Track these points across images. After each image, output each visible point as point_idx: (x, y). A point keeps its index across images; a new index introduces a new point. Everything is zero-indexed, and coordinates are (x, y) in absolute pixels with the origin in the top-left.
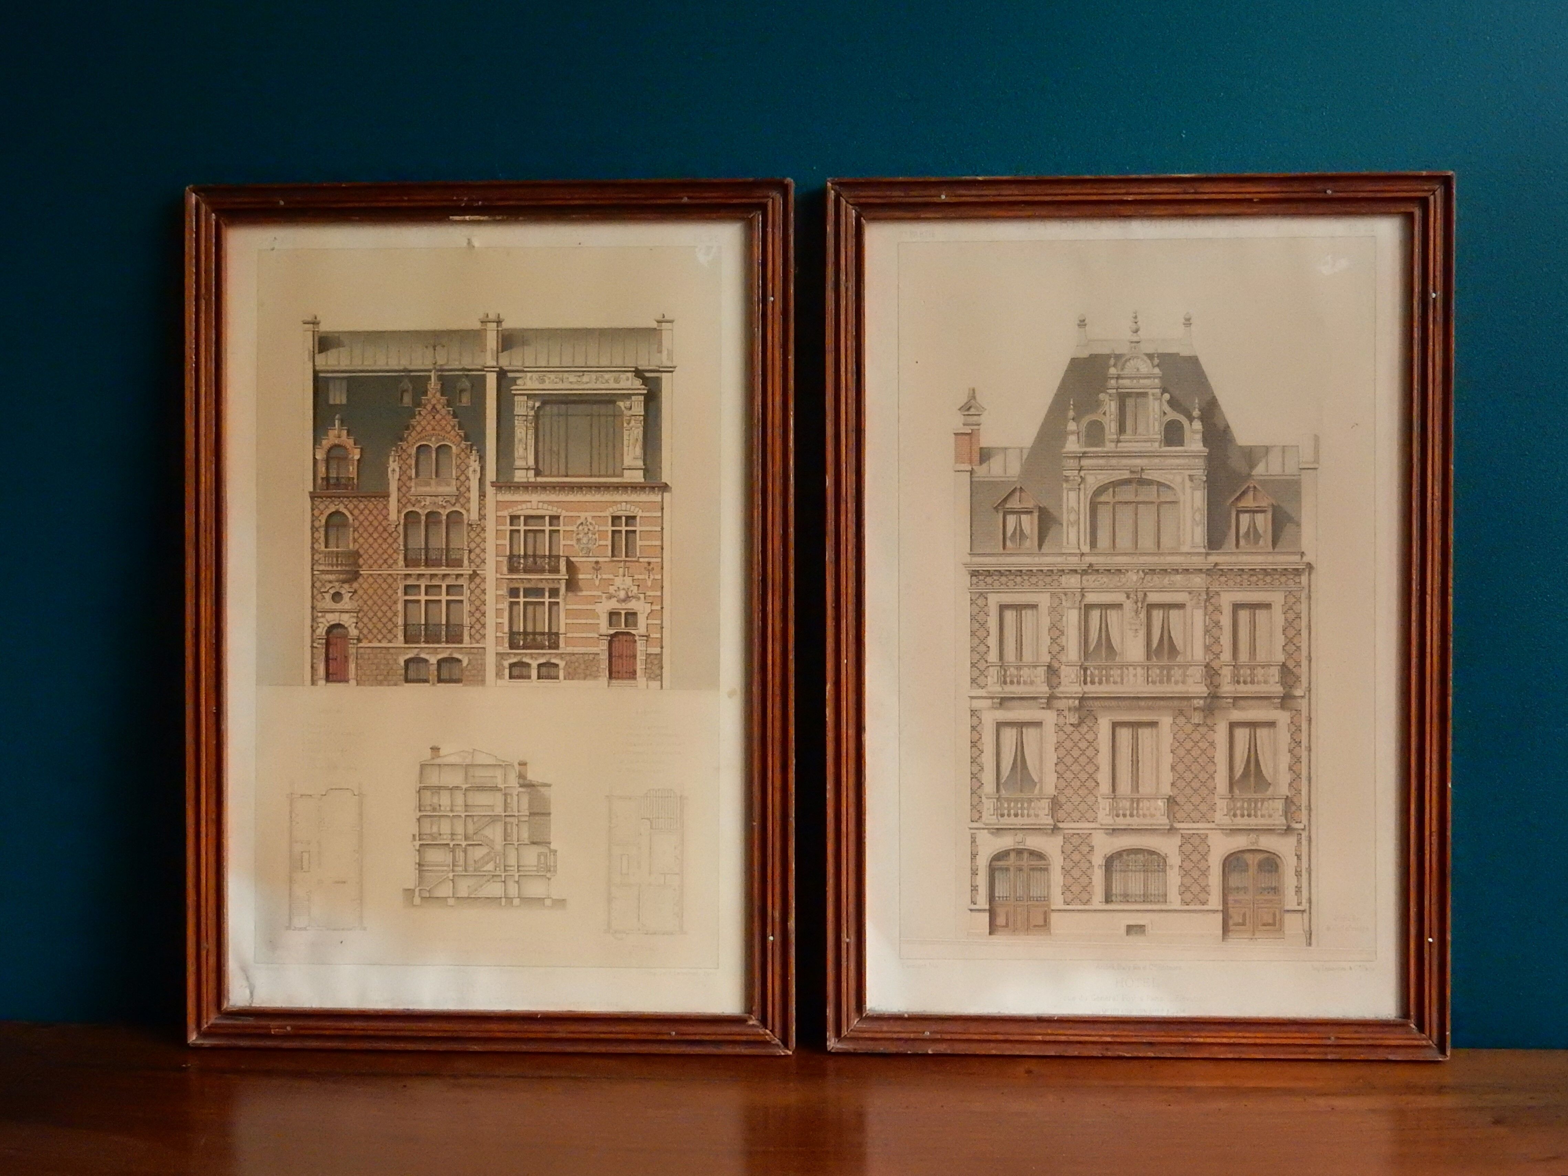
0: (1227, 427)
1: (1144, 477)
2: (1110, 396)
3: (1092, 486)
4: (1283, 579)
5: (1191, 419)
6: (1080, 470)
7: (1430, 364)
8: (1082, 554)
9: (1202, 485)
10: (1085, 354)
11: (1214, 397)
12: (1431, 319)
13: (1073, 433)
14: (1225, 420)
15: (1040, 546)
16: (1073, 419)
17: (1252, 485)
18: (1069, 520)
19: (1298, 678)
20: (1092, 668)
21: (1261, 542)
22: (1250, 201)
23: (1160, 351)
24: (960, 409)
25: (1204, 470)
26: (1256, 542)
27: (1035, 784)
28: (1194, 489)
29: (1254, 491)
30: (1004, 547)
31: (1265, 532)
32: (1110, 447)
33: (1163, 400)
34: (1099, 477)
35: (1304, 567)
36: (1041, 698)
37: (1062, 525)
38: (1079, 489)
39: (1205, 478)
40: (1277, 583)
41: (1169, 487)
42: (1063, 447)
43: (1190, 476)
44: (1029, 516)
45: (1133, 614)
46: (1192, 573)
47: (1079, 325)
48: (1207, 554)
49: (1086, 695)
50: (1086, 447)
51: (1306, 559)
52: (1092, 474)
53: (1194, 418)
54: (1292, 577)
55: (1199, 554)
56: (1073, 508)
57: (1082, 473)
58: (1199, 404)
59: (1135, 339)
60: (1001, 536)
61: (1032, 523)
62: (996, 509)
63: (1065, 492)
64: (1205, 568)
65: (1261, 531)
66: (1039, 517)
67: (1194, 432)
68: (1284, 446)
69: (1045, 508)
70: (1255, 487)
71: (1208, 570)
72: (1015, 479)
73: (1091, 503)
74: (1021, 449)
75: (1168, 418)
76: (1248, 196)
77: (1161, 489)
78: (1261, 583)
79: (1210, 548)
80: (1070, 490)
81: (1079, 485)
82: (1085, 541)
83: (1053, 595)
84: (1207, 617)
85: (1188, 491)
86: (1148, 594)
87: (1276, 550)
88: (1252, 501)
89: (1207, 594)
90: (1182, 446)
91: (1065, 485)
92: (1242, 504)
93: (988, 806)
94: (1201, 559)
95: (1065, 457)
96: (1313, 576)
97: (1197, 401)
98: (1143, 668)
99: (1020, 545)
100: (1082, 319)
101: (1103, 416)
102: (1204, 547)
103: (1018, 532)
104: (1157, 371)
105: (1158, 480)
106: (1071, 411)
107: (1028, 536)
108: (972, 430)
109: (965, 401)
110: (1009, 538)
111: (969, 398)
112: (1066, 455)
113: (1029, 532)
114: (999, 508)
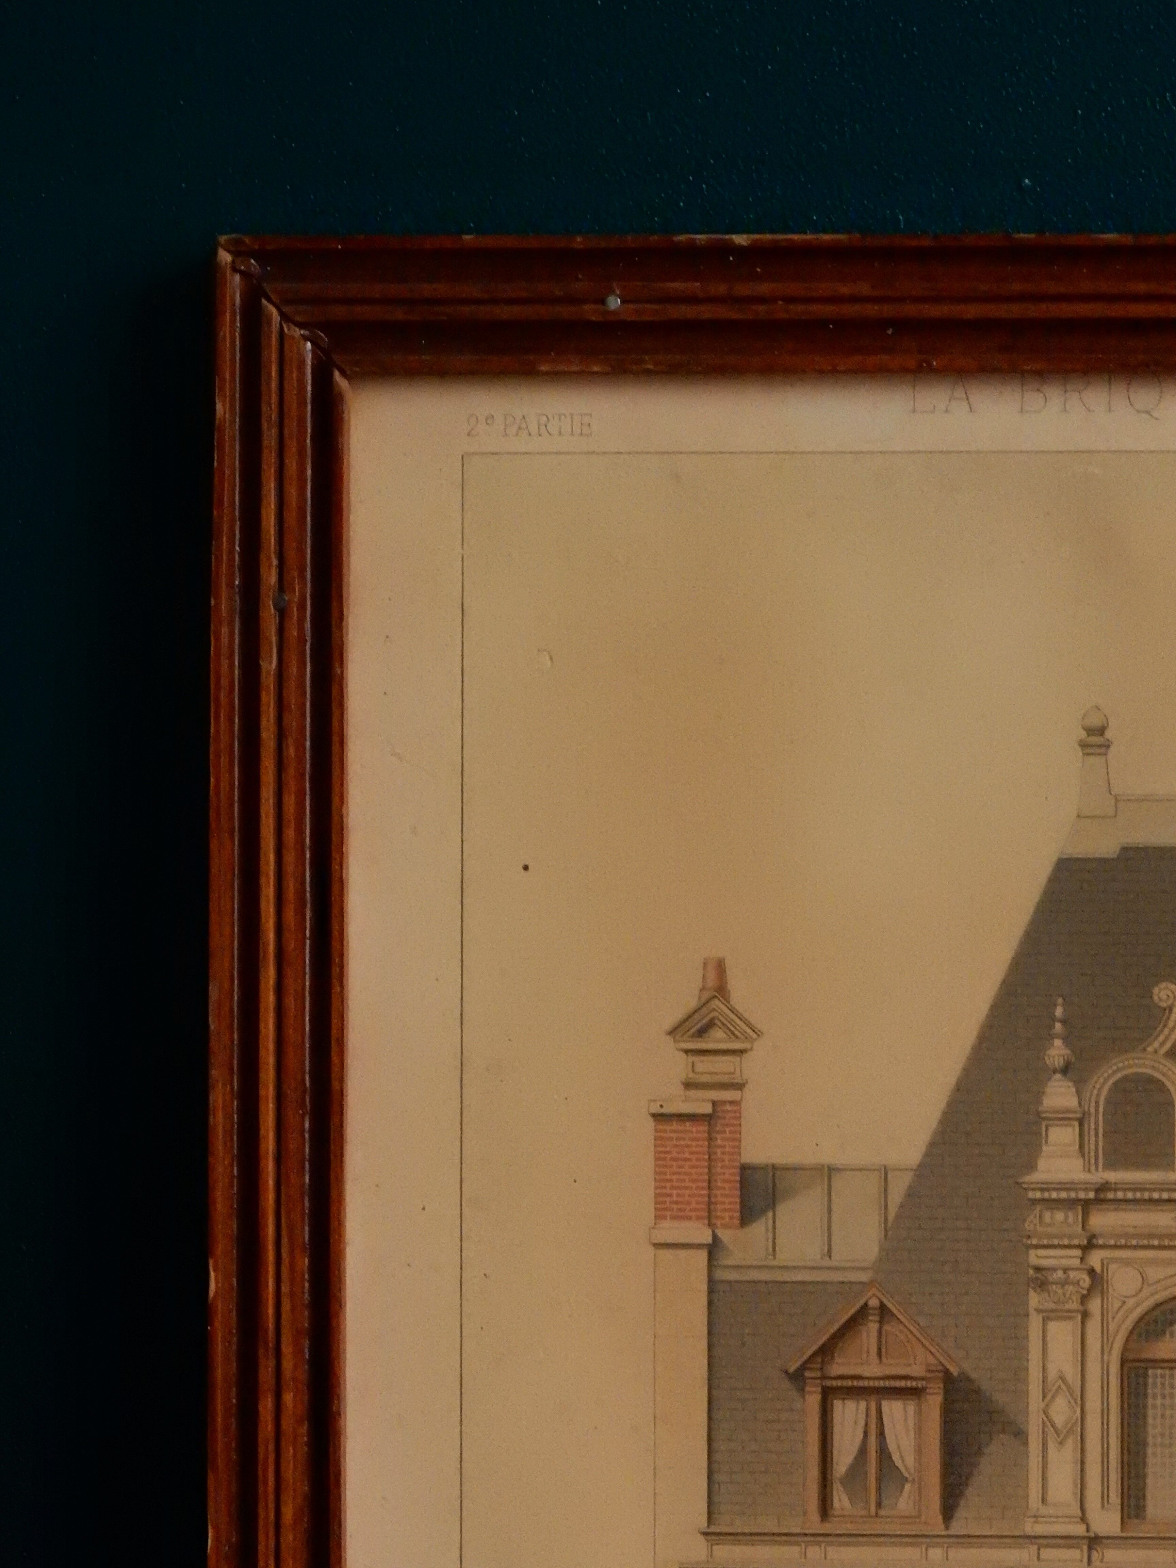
3: (1131, 1302)
6: (1089, 1246)
8: (1094, 1541)
13: (1062, 1117)
15: (948, 1511)
16: (1065, 1070)
18: (1048, 1420)
24: (672, 1032)
30: (825, 1509)
34: (1154, 1273)
37: (1020, 1435)
38: (1085, 1315)
42: (1031, 1167)
44: (911, 1407)
47: (1083, 745)
50: (1110, 1165)
52: (1127, 1263)
56: (1062, 1378)
57: (1095, 1259)
60: (814, 1472)
61: (919, 1430)
62: (797, 1378)
63: (1035, 1323)
66: (947, 1410)
69: (965, 1377)
72: (864, 1277)
73: (1123, 1362)
74: (885, 1172)
80: (1048, 1316)
81: (1084, 1299)
82: (1105, 1497)
91: (1034, 1299)
95: (1034, 1202)
99: (879, 1505)
100: (1095, 721)
101: (1169, 1063)
103: (872, 1458)
106: (1058, 1042)
107: (907, 1475)
108: (714, 1103)
109: (692, 1003)
110: (842, 1481)
111: (706, 995)
112: (1038, 1195)
113: (910, 1460)
114: (808, 1374)
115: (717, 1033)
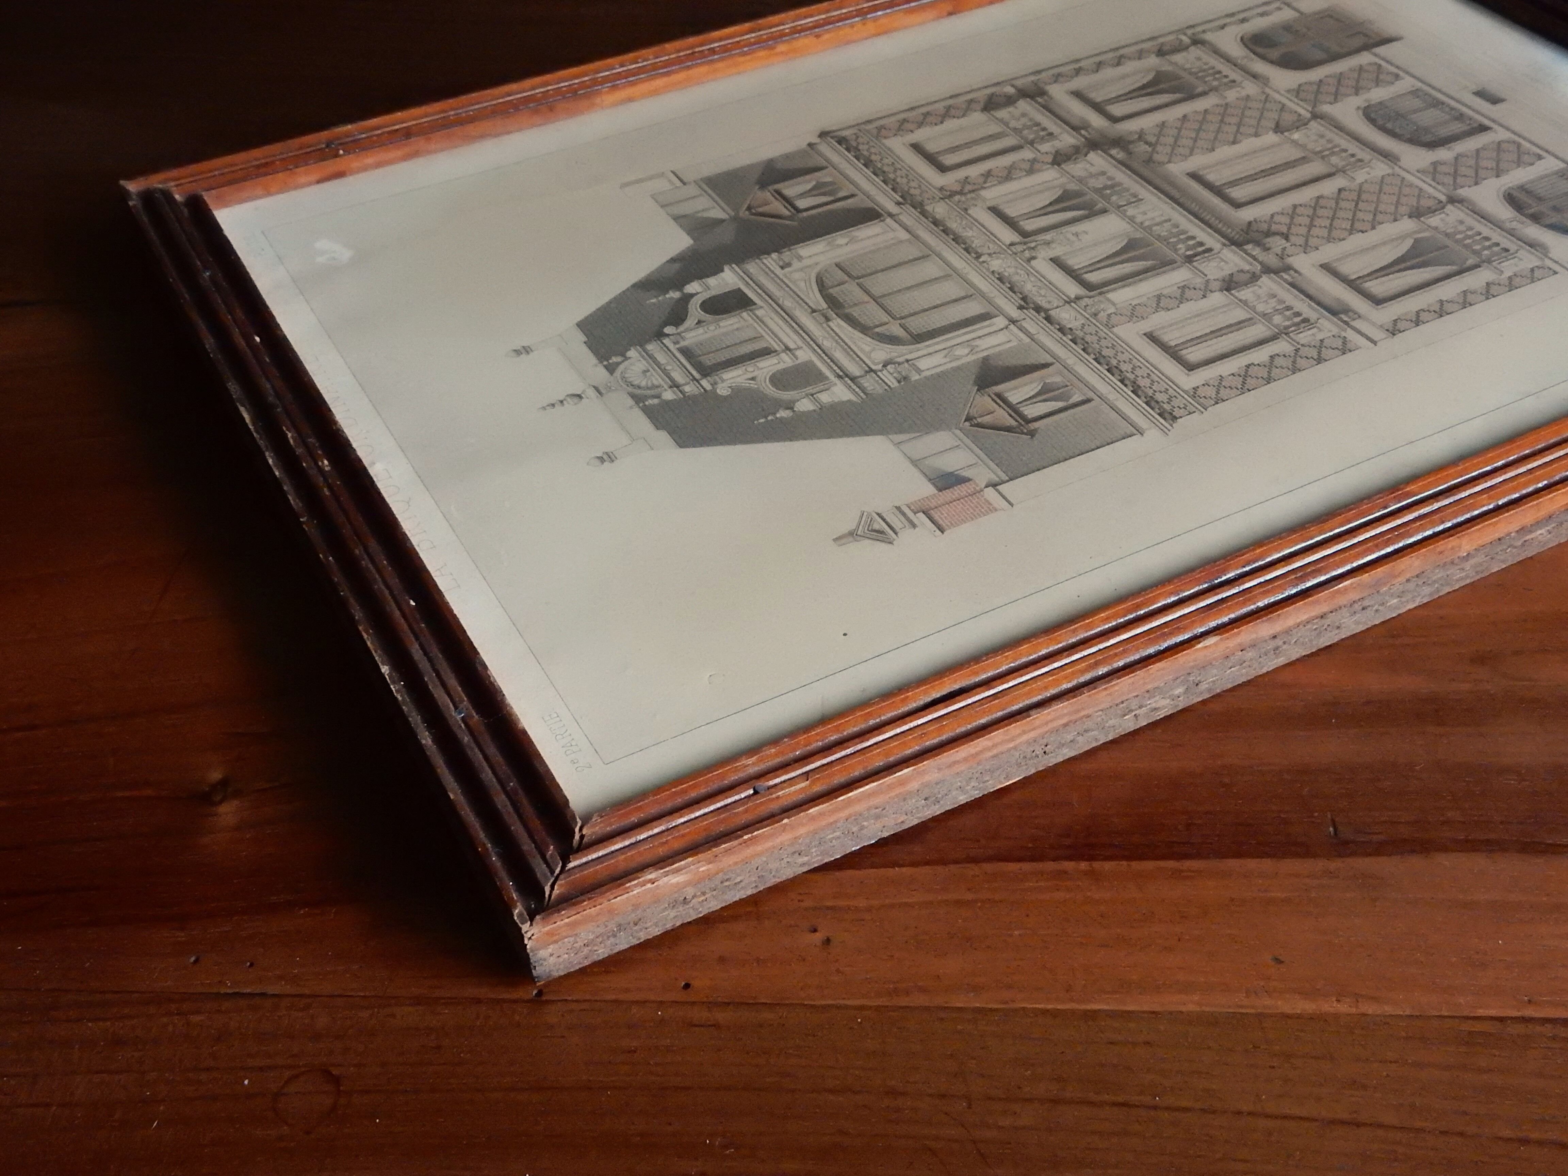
0: (673, 260)
1: (825, 306)
2: (716, 383)
3: (889, 351)
4: (863, 147)
5: (687, 298)
6: (875, 371)
8: (1013, 321)
9: (787, 253)
10: (663, 436)
11: (632, 287)
13: (816, 401)
14: (662, 267)
15: (1046, 366)
16: (792, 408)
17: (748, 213)
18: (971, 353)
19: (991, 97)
20: (1180, 252)
21: (828, 180)
23: (593, 359)
24: (891, 542)
25: (760, 259)
26: (830, 183)
27: (1416, 241)
29: (754, 209)
30: (1087, 401)
31: (808, 181)
32: (804, 355)
33: (678, 331)
34: (867, 349)
35: (826, 137)
36: (1285, 281)
38: (908, 361)
39: (774, 254)
40: (874, 150)
41: (820, 279)
42: (849, 402)
43: (782, 268)
44: (1007, 394)
45: (1053, 245)
46: (934, 218)
47: (612, 461)
48: (891, 215)
49: (1229, 244)
50: (827, 379)
51: (816, 140)
52: (869, 357)
53: (683, 293)
54: (853, 143)
56: (945, 357)
57: (877, 367)
58: (656, 297)
59: (591, 393)
60: (1073, 411)
61: (1016, 388)
63: (927, 374)
64: (914, 211)
65: (810, 185)
66: (997, 383)
67: (706, 287)
68: (662, 207)
69: (976, 382)
71: (915, 207)
72: (958, 432)
73: (919, 343)
74: (900, 444)
75: (705, 317)
77: (829, 284)
79: (882, 217)
80: (919, 371)
81: (899, 364)
82: (988, 326)
83: (1109, 326)
84: (985, 185)
85: (809, 261)
86: (1008, 243)
87: (827, 166)
88: (771, 205)
89: (952, 196)
91: (915, 377)
92: (784, 212)
93: (1509, 268)
95: (866, 395)
96: (833, 130)
97: (654, 301)
98: (1125, 211)
100: (598, 462)
101: (758, 379)
102: (883, 222)
103: (1044, 397)
104: (632, 353)
105: (817, 291)
106: (778, 415)
107: (1042, 384)
108: (915, 513)
109: (867, 541)
110: (1068, 401)
111: (859, 538)
112: (862, 394)
113: (1035, 385)
114: (1025, 431)
115: (876, 526)
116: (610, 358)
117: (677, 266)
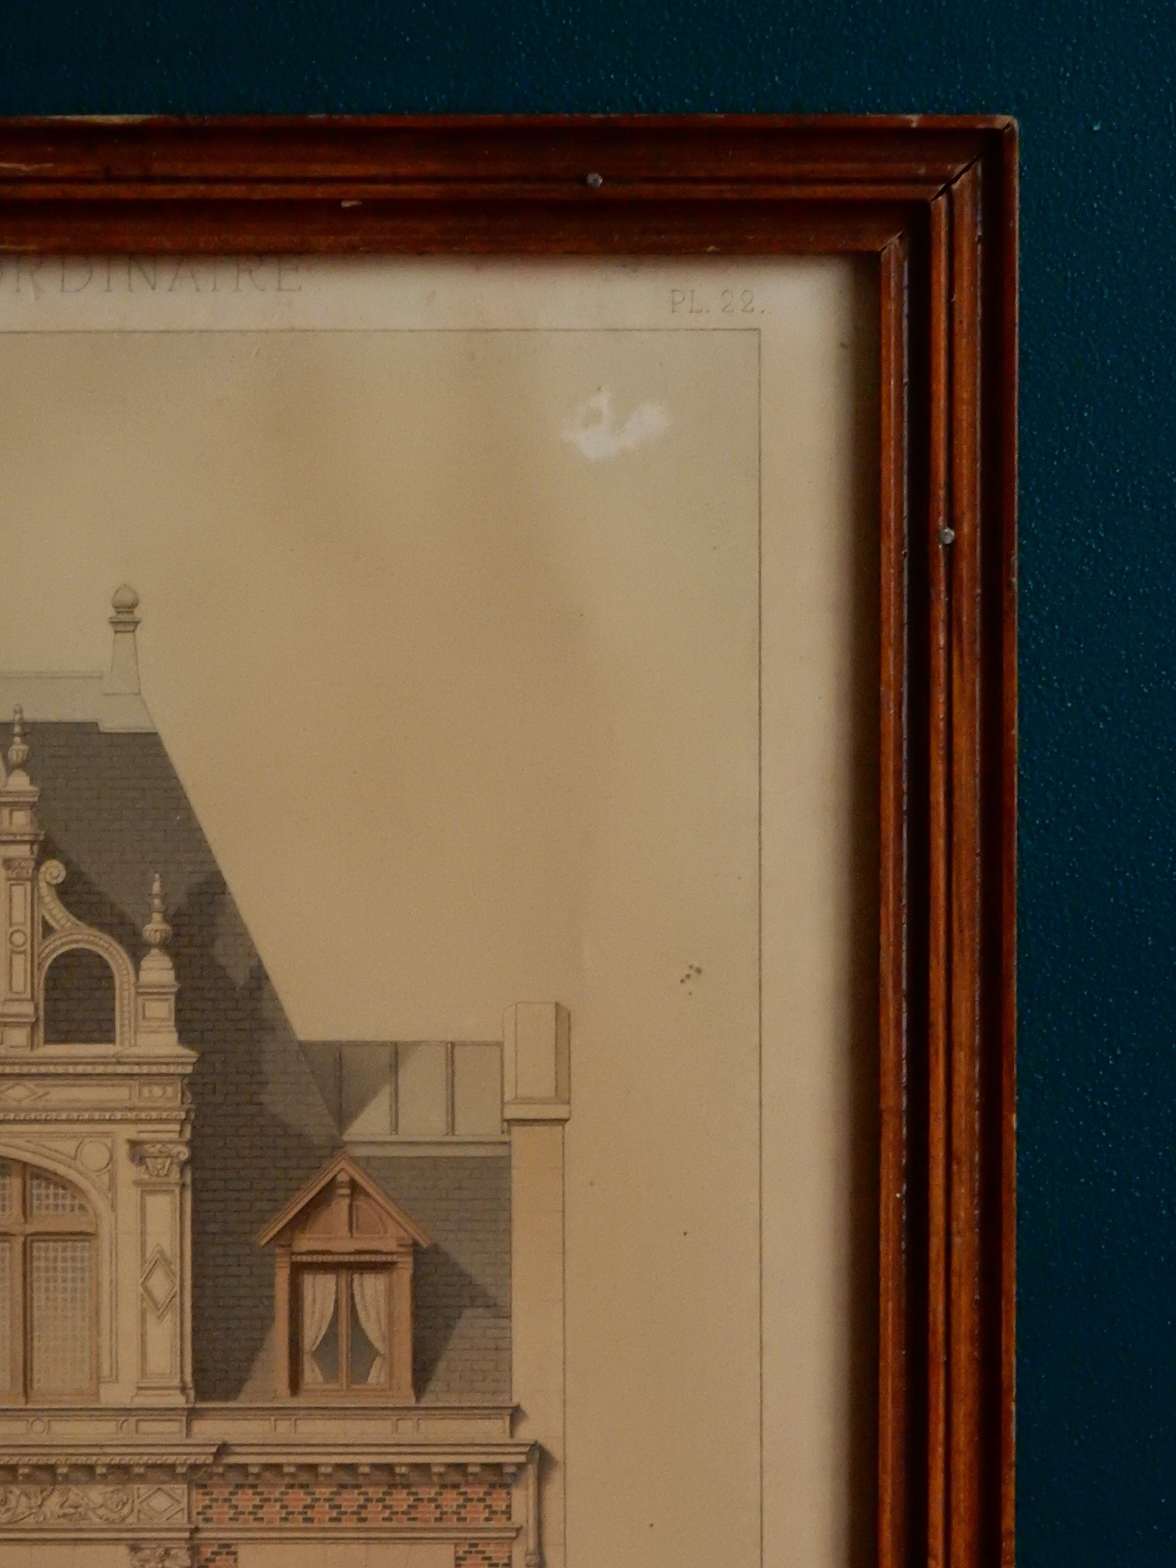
4: (451, 1500)
5: (136, 948)
7: (938, 768)
9: (175, 1176)
11: (218, 874)
12: (940, 612)
14: (251, 952)
17: (343, 1178)
21: (376, 1375)
22: (332, 206)
23: (28, 716)
25: (183, 1123)
26: (359, 1374)
28: (146, 1189)
29: (352, 1196)
31: (389, 1338)
33: (43, 884)
35: (522, 1459)
39: (184, 1153)
40: (428, 1511)
41: (62, 1183)
43: (134, 1144)
46: (142, 1478)
48: (193, 1414)
51: (526, 1433)
53: (148, 946)
54: (480, 1491)
55: (165, 1413)
58: (164, 897)
64: (180, 1459)
65: (373, 1329)
67: (143, 992)
68: (453, 1045)
70: (353, 1185)
71: (194, 1467)
75: (56, 946)
76: (321, 192)
77: (38, 1190)
78: (374, 1511)
79: (202, 1394)
85: (128, 1195)
87: (426, 1402)
88: (344, 1231)
89: (194, 1550)
90: (112, 1041)
92: (306, 1242)
94: (172, 1430)
96: (552, 1490)
97: (156, 887)
102: (183, 1389)
104: (20, 782)
105: (27, 1157)
116: (24, 742)
117: (240, 976)
